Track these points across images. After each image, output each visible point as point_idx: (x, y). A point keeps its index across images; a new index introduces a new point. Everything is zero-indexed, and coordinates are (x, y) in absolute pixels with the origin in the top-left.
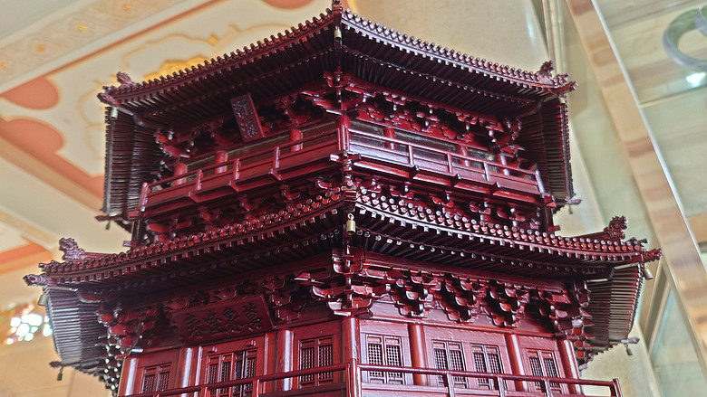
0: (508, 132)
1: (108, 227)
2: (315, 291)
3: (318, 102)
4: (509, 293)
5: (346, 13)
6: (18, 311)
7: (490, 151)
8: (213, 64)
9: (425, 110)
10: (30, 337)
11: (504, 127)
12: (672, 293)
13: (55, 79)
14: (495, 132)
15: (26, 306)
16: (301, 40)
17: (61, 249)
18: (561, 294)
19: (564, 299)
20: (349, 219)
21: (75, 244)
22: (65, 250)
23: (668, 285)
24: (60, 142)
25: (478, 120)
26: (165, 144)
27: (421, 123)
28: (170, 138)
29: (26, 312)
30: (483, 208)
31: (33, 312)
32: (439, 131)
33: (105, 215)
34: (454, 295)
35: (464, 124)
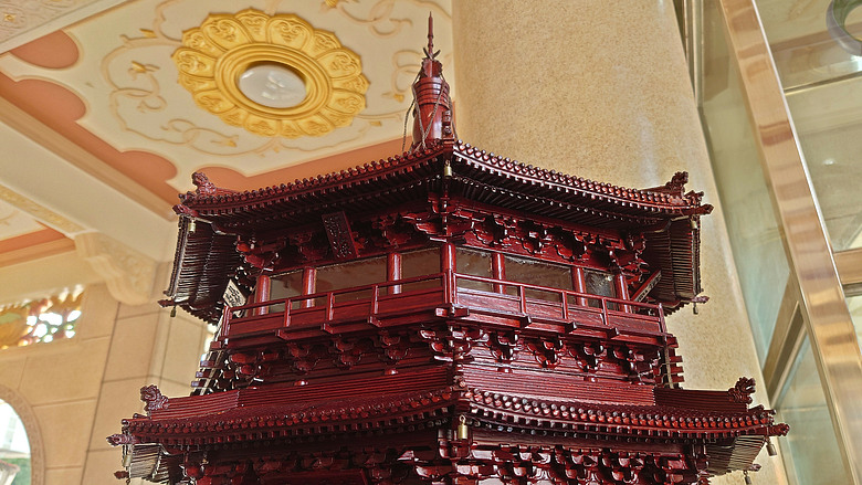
0: (631, 251)
1: (173, 314)
2: (420, 471)
3: (421, 227)
4: (623, 462)
5: (458, 145)
6: (35, 307)
7: (609, 271)
8: (304, 183)
9: (539, 230)
10: (49, 339)
11: (627, 245)
12: (808, 337)
13: (75, 32)
14: (616, 251)
15: (44, 302)
16: (405, 170)
17: (144, 399)
18: (677, 459)
19: (681, 464)
20: (460, 423)
21: (157, 391)
22: (148, 401)
23: (804, 329)
24: (82, 110)
25: (597, 239)
26: (247, 254)
27: (534, 243)
28: (252, 247)
29: (44, 309)
30: (599, 352)
31: (51, 309)
32: (553, 251)
33: (170, 299)
34: (564, 467)
35: (582, 244)
